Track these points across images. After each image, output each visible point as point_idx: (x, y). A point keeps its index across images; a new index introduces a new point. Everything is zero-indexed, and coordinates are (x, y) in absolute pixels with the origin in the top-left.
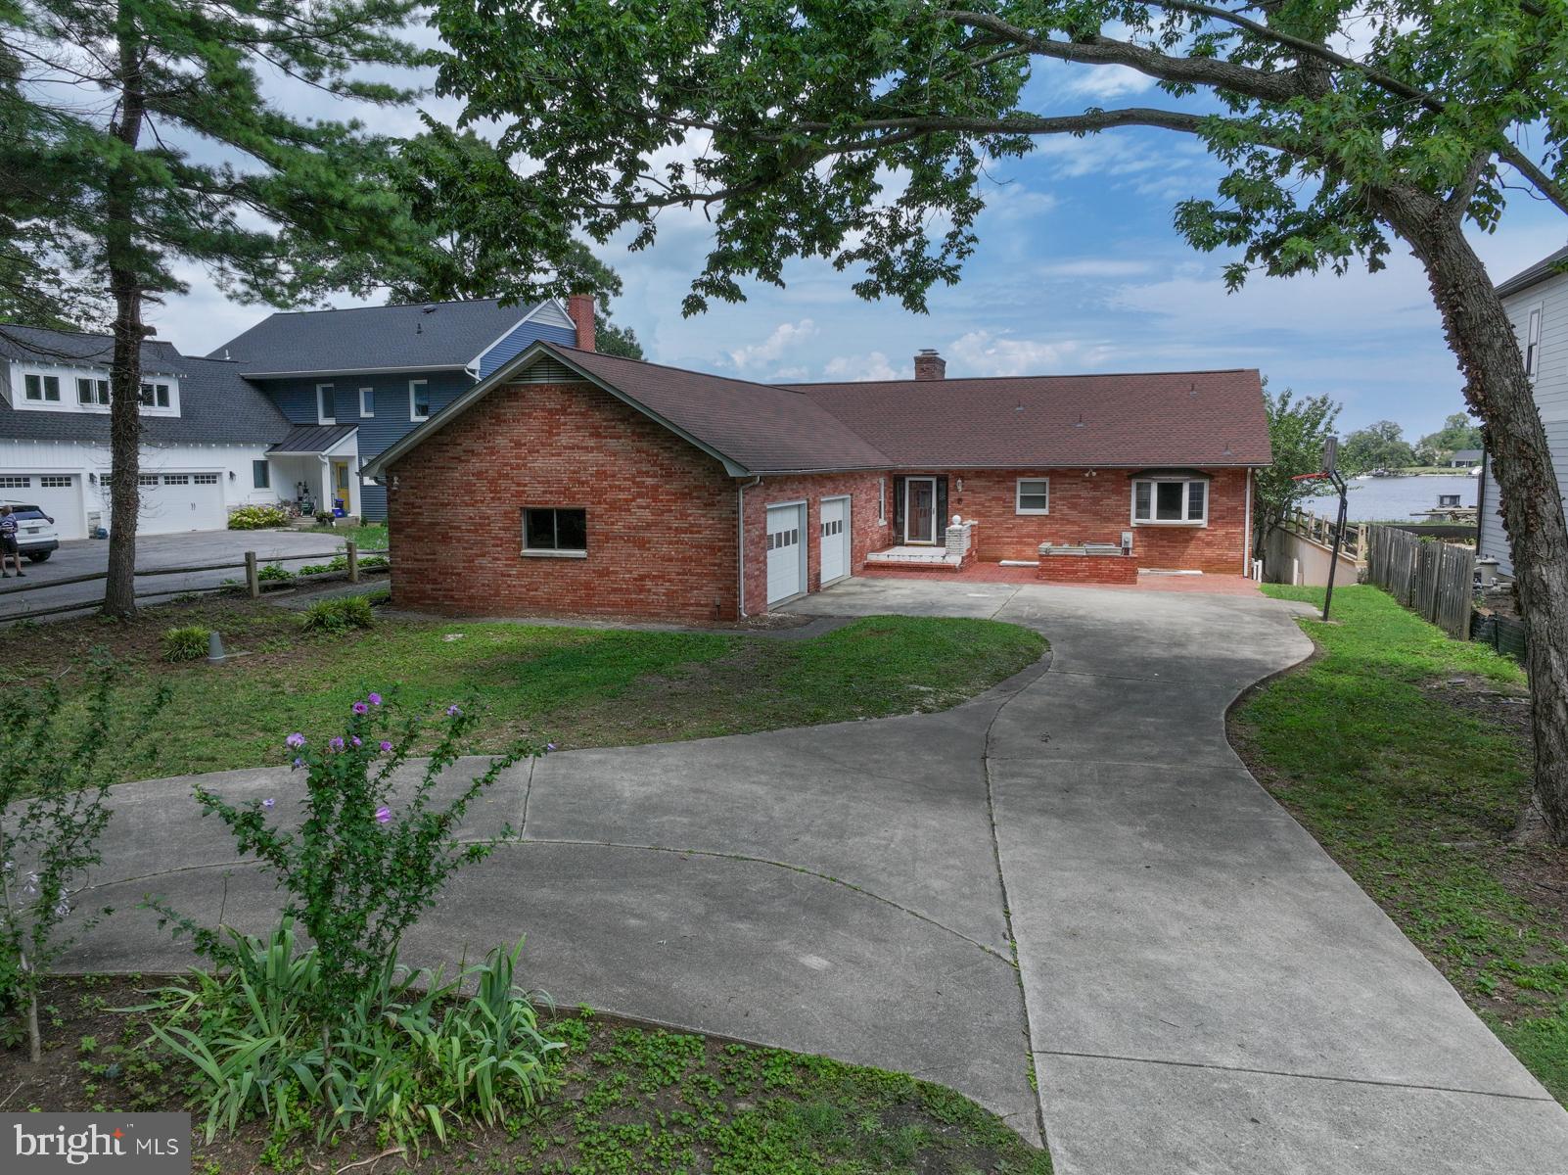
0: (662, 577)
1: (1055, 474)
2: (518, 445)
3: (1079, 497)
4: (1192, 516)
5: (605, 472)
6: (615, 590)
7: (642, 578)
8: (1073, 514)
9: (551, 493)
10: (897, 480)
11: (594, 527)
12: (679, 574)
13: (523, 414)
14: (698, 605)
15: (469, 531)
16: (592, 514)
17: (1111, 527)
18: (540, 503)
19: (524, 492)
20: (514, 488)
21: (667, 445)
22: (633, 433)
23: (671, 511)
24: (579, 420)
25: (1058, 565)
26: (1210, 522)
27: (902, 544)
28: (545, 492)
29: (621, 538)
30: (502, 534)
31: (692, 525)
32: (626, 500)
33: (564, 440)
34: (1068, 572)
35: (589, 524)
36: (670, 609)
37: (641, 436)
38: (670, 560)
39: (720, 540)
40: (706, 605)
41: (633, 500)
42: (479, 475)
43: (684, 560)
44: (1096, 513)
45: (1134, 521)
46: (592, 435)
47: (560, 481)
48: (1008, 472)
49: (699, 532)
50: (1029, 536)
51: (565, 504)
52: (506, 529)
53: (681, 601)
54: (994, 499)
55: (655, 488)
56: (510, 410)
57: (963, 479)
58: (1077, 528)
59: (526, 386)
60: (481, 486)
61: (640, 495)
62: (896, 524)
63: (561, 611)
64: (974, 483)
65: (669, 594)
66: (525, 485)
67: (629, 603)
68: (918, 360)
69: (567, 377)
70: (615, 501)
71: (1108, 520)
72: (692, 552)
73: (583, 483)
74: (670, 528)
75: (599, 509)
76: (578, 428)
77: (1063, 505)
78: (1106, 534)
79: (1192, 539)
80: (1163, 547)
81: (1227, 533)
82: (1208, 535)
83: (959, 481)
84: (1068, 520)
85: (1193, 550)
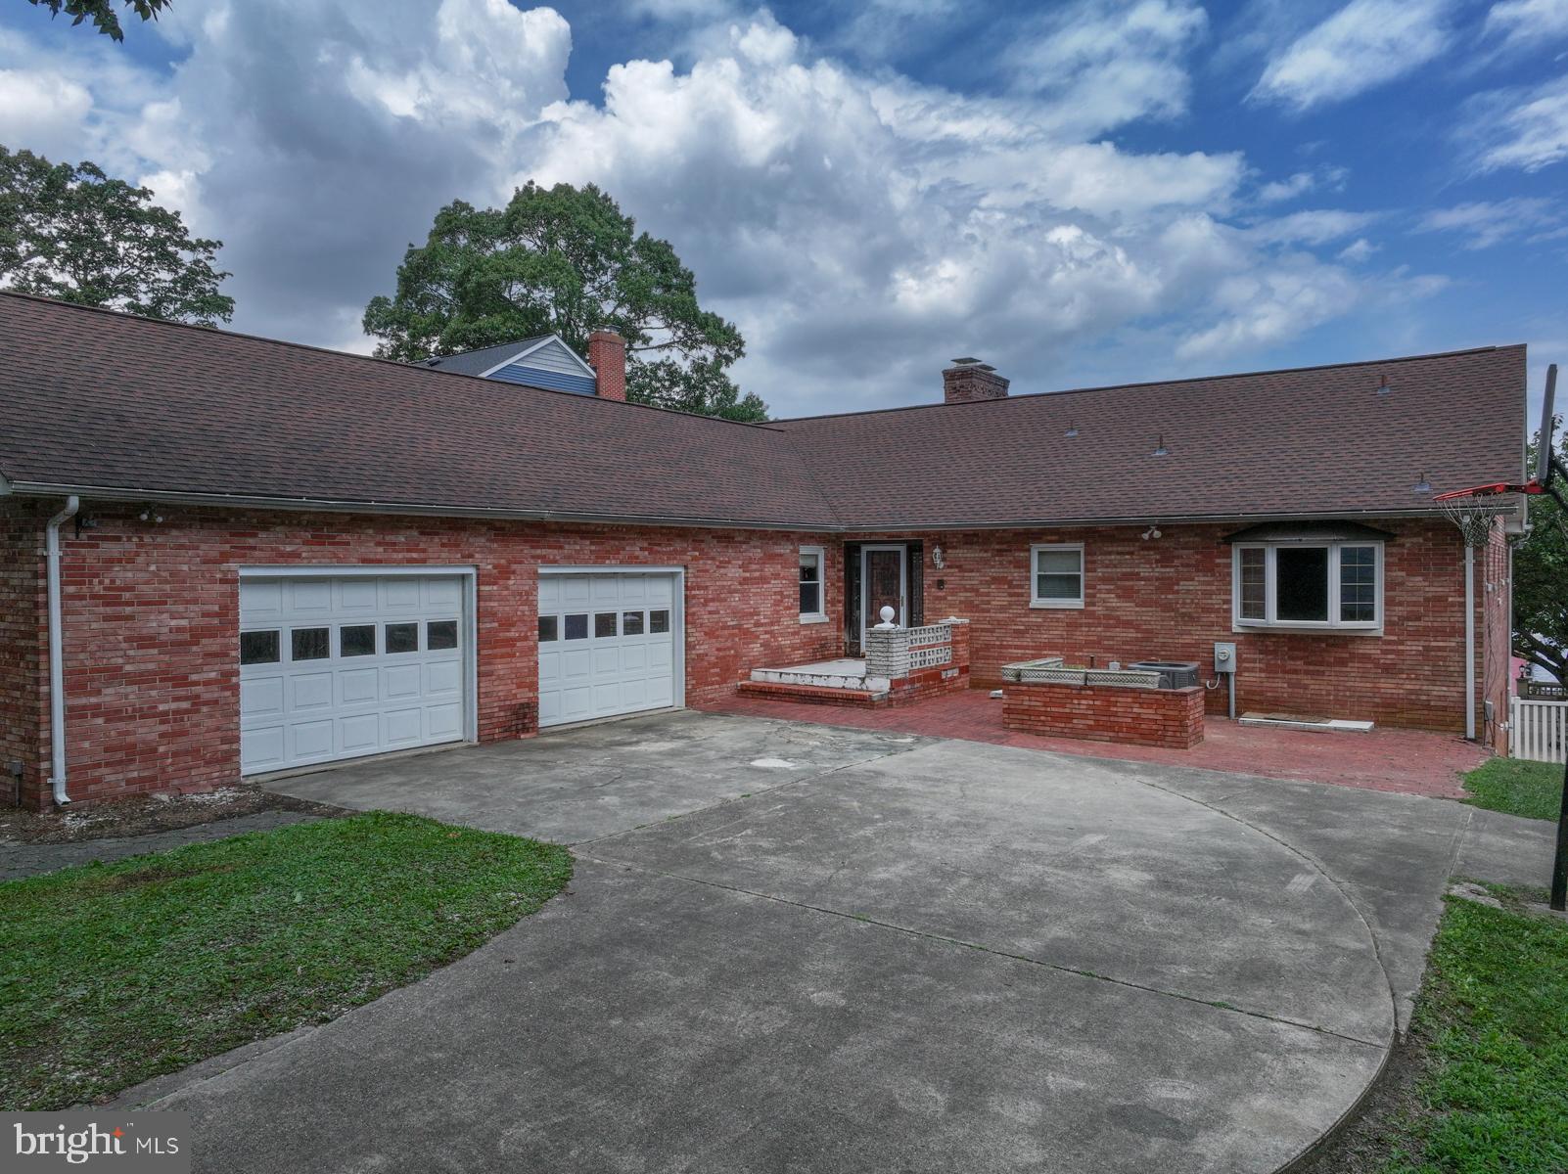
1: (1098, 536)
3: (1136, 576)
4: (1348, 614)
8: (1127, 609)
10: (848, 549)
17: (1196, 634)
25: (1036, 703)
26: (1389, 624)
27: (855, 654)
34: (1056, 718)
44: (1167, 607)
45: (1238, 621)
48: (1017, 534)
50: (1051, 645)
54: (995, 580)
57: (944, 547)
58: (1132, 634)
62: (846, 621)
64: (962, 553)
68: (950, 376)
71: (1191, 619)
77: (1109, 592)
78: (1184, 645)
79: (1353, 657)
80: (1296, 672)
81: (1427, 649)
82: (1385, 652)
83: (937, 550)
84: (1117, 618)
85: (1354, 679)
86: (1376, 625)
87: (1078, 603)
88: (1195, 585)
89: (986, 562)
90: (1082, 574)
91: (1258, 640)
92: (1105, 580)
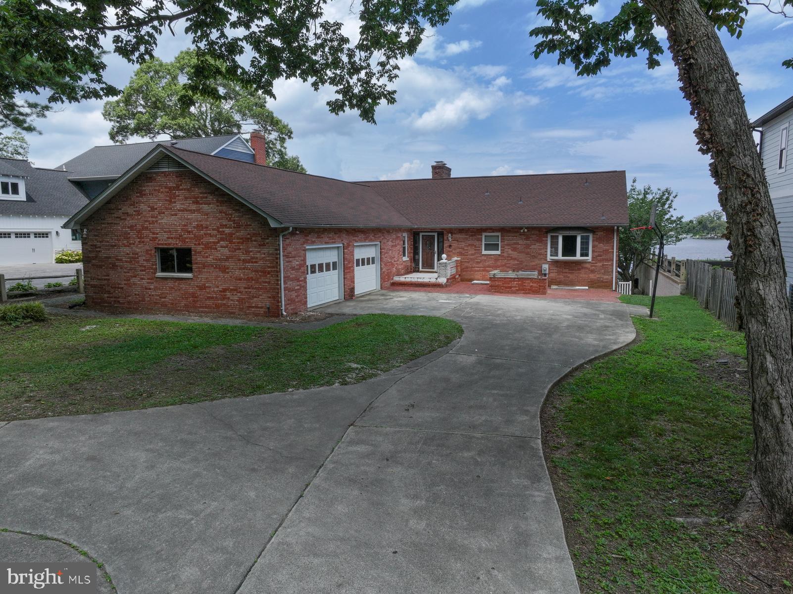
0: (236, 290)
1: (504, 230)
2: (153, 209)
3: (518, 244)
4: (582, 255)
5: (202, 225)
6: (209, 298)
7: (224, 290)
8: (515, 254)
9: (172, 238)
10: (415, 234)
11: (197, 258)
12: (245, 288)
13: (155, 190)
14: (257, 307)
15: (126, 262)
16: (195, 251)
17: (537, 262)
18: (166, 244)
19: (157, 238)
20: (151, 235)
21: (237, 208)
22: (217, 201)
23: (240, 249)
24: (187, 194)
25: (500, 283)
26: (593, 258)
27: (418, 271)
28: (168, 238)
29: (212, 266)
30: (145, 264)
31: (252, 258)
32: (214, 242)
33: (178, 206)
34: (506, 288)
35: (194, 257)
36: (241, 309)
37: (222, 203)
38: (240, 279)
39: (269, 267)
40: (262, 307)
41: (218, 242)
42: (131, 227)
43: (249, 279)
44: (527, 254)
45: (549, 258)
46: (193, 202)
47: (176, 231)
48: (477, 230)
49: (256, 262)
50: (489, 267)
51: (180, 245)
52: (147, 261)
53: (247, 305)
54: (469, 245)
55: (231, 234)
56: (148, 188)
57: (452, 234)
58: (516, 262)
59: (155, 173)
60: (133, 234)
61: (222, 239)
62: (415, 260)
63: (179, 310)
64: (458, 236)
65: (240, 300)
66: (157, 234)
67: (218, 306)
68: (434, 168)
69: (179, 167)
70: (208, 243)
71: (534, 257)
72: (252, 275)
73: (189, 232)
74: (240, 260)
75: (199, 248)
76: (186, 198)
77: (509, 249)
78: (533, 265)
79: (583, 268)
80: (566, 273)
81: (603, 265)
82: (592, 266)
83: (450, 235)
84: (511, 257)
85: (583, 275)
86: (589, 258)
87: (498, 252)
88: (536, 247)
89: (467, 239)
90: (500, 243)
91: (556, 263)
92: (508, 245)
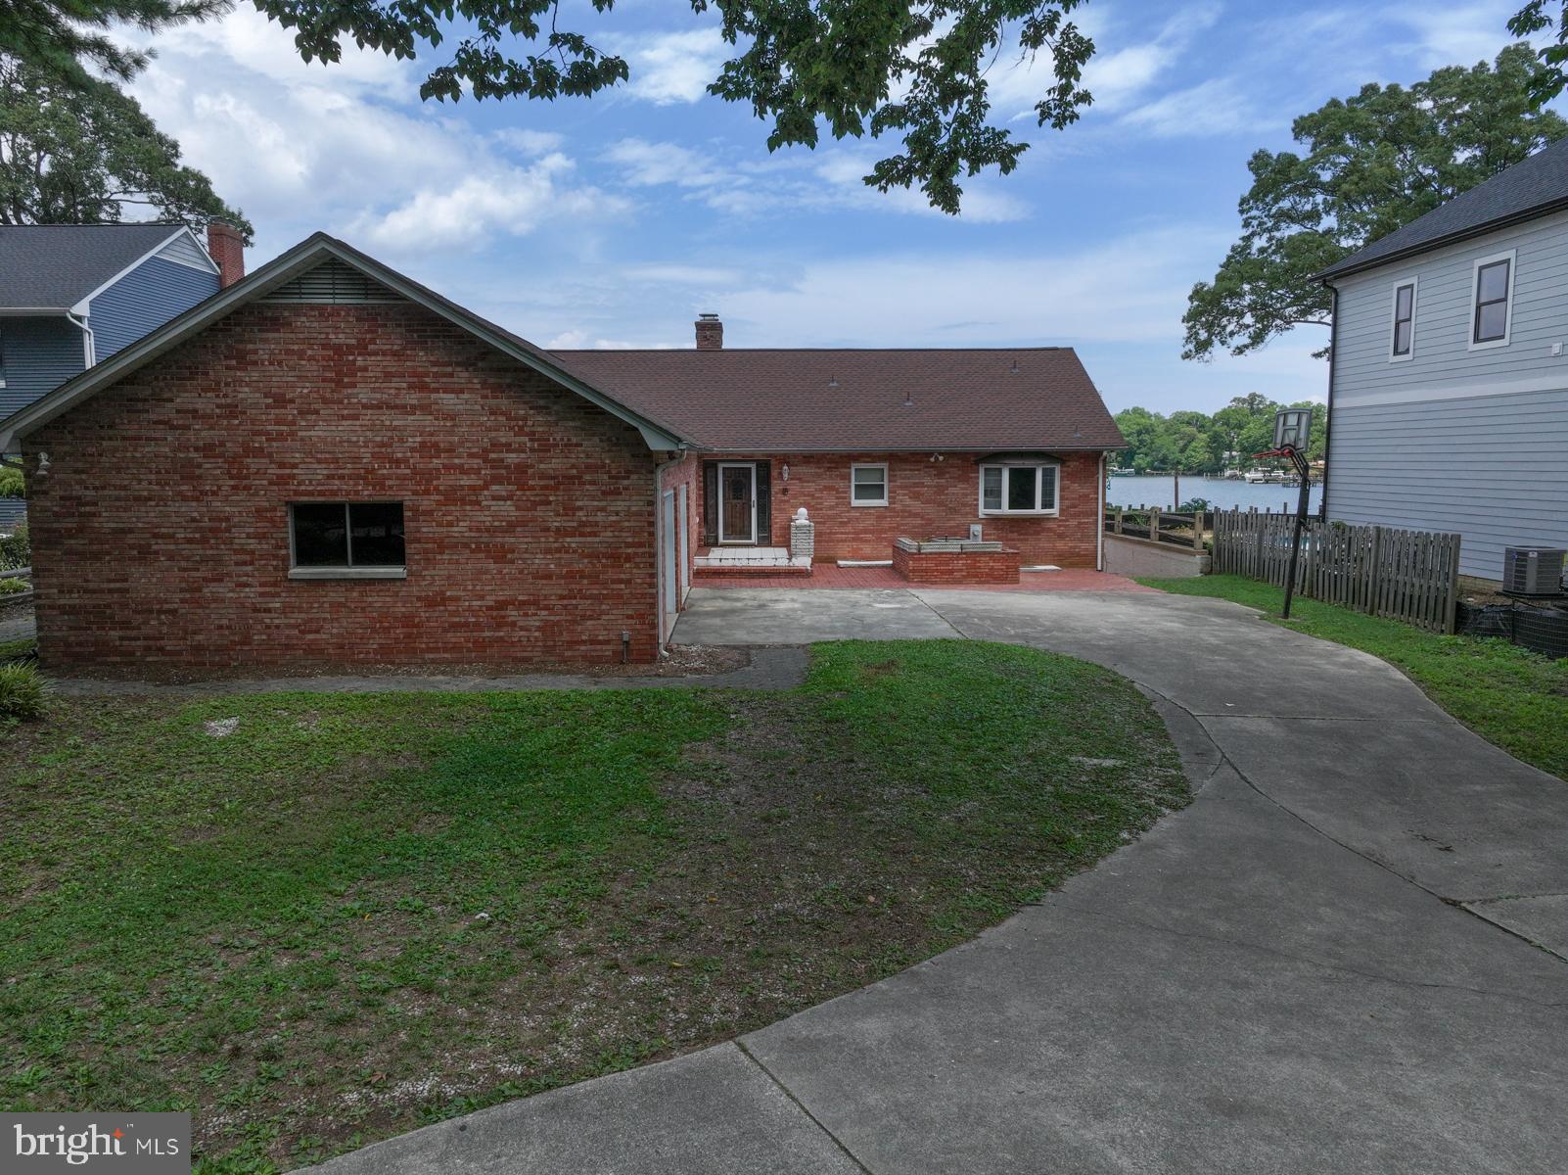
0: (535, 603)
1: (897, 459)
2: (281, 401)
3: (923, 485)
4: (1044, 506)
5: (436, 445)
6: (455, 626)
7: (501, 605)
8: (916, 506)
9: (342, 477)
10: (708, 466)
11: (419, 530)
12: (562, 597)
13: (288, 352)
14: (593, 642)
15: (190, 541)
16: (415, 510)
17: (959, 520)
18: (321, 493)
19: (293, 477)
20: (273, 470)
21: (542, 402)
22: (484, 384)
23: (549, 503)
24: (390, 363)
26: (1062, 510)
27: (716, 544)
28: (330, 477)
29: (466, 545)
30: (253, 544)
31: (582, 524)
32: (472, 488)
33: (363, 394)
34: (942, 572)
35: (409, 526)
36: (548, 650)
37: (498, 389)
38: (548, 576)
39: (628, 545)
40: (607, 642)
41: (486, 487)
42: (208, 450)
43: (571, 576)
44: (940, 504)
45: (982, 511)
46: (411, 387)
47: (357, 459)
48: (841, 456)
49: (594, 534)
50: (866, 531)
51: (366, 494)
52: (261, 537)
53: (566, 637)
54: (826, 488)
55: (522, 469)
56: (266, 346)
57: (789, 465)
58: (919, 521)
59: (287, 306)
60: (212, 468)
61: (497, 480)
62: (708, 520)
63: (363, 662)
64: (803, 470)
65: (546, 628)
66: (294, 466)
67: (481, 645)
68: (696, 327)
69: (366, 296)
70: (454, 489)
71: (954, 511)
72: (583, 565)
73: (398, 462)
74: (548, 529)
75: (426, 503)
76: (388, 376)
77: (905, 495)
78: (951, 527)
79: (1044, 530)
80: (1013, 540)
81: (1080, 523)
82: (1060, 526)
83: (786, 467)
84: (910, 512)
85: (1044, 543)
86: (1055, 511)
87: (884, 502)
88: (957, 489)
89: (819, 475)
90: (886, 483)
91: (994, 522)
92: (901, 487)
